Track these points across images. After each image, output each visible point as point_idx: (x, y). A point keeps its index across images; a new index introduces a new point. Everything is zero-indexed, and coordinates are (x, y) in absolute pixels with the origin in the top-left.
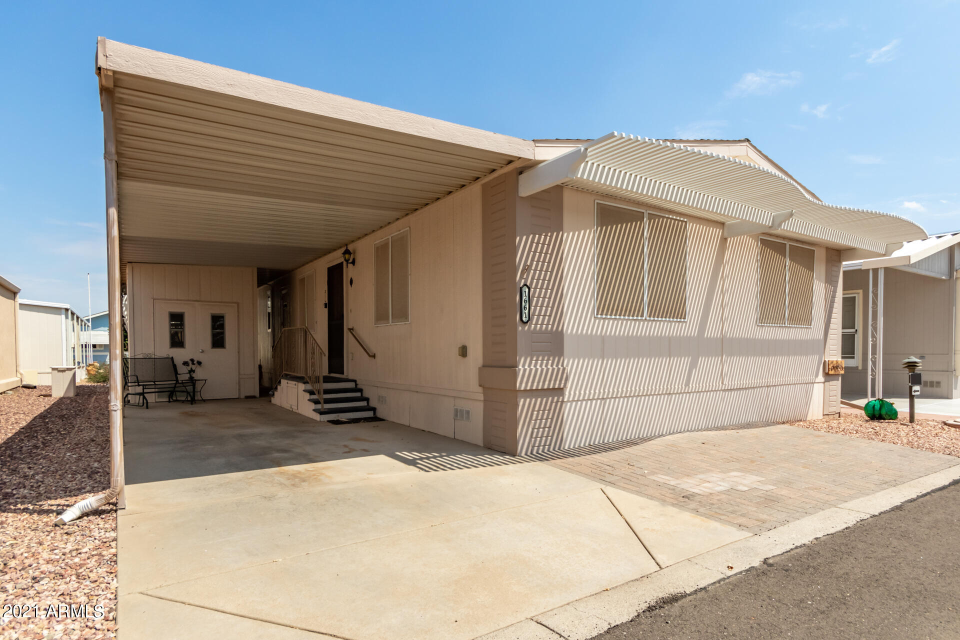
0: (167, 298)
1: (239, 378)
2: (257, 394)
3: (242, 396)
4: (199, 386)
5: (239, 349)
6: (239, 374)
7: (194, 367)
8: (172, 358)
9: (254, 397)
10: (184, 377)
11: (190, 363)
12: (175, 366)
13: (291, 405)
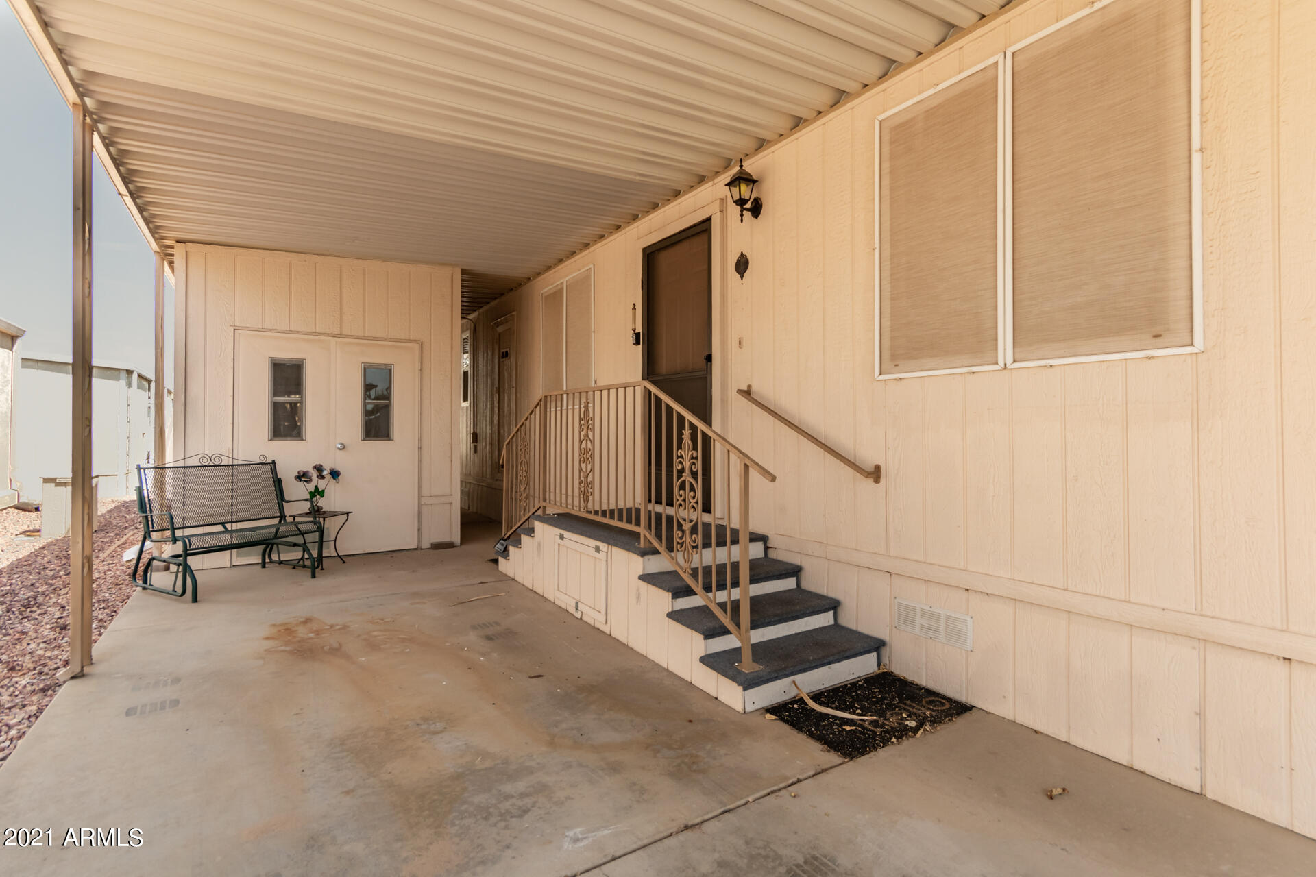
0: (267, 326)
1: (420, 506)
2: (456, 538)
3: (426, 544)
4: (331, 525)
5: (420, 439)
6: (421, 496)
7: (322, 485)
8: (274, 462)
9: (450, 545)
10: (298, 506)
11: (314, 474)
12: (278, 483)
13: (577, 603)
